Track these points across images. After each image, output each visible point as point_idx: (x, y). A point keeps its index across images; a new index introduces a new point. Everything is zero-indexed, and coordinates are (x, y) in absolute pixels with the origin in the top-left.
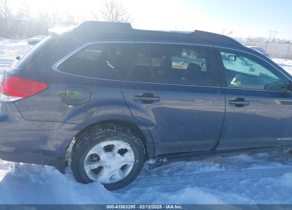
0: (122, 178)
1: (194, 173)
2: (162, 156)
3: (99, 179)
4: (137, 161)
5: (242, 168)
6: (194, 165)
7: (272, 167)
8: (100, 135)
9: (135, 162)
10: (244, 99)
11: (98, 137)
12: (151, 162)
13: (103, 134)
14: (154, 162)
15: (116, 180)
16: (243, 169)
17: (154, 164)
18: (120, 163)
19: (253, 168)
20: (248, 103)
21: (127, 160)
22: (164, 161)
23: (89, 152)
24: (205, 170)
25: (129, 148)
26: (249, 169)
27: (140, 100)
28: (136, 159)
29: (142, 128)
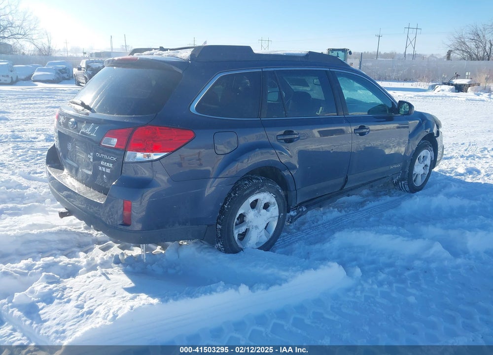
0: (268, 239)
1: (319, 223)
2: (301, 205)
3: (248, 244)
4: (282, 214)
5: (358, 208)
6: (314, 215)
7: (383, 202)
8: (248, 188)
9: (279, 217)
10: (365, 126)
11: (248, 191)
12: (292, 213)
13: (251, 186)
14: (296, 213)
15: (261, 243)
16: (361, 209)
17: (296, 215)
18: (266, 220)
19: (368, 206)
20: (368, 130)
21: (272, 215)
22: (304, 210)
23: (239, 211)
24: (328, 218)
25: (273, 200)
26: (365, 207)
27: (282, 139)
28: (280, 213)
29: (286, 173)
